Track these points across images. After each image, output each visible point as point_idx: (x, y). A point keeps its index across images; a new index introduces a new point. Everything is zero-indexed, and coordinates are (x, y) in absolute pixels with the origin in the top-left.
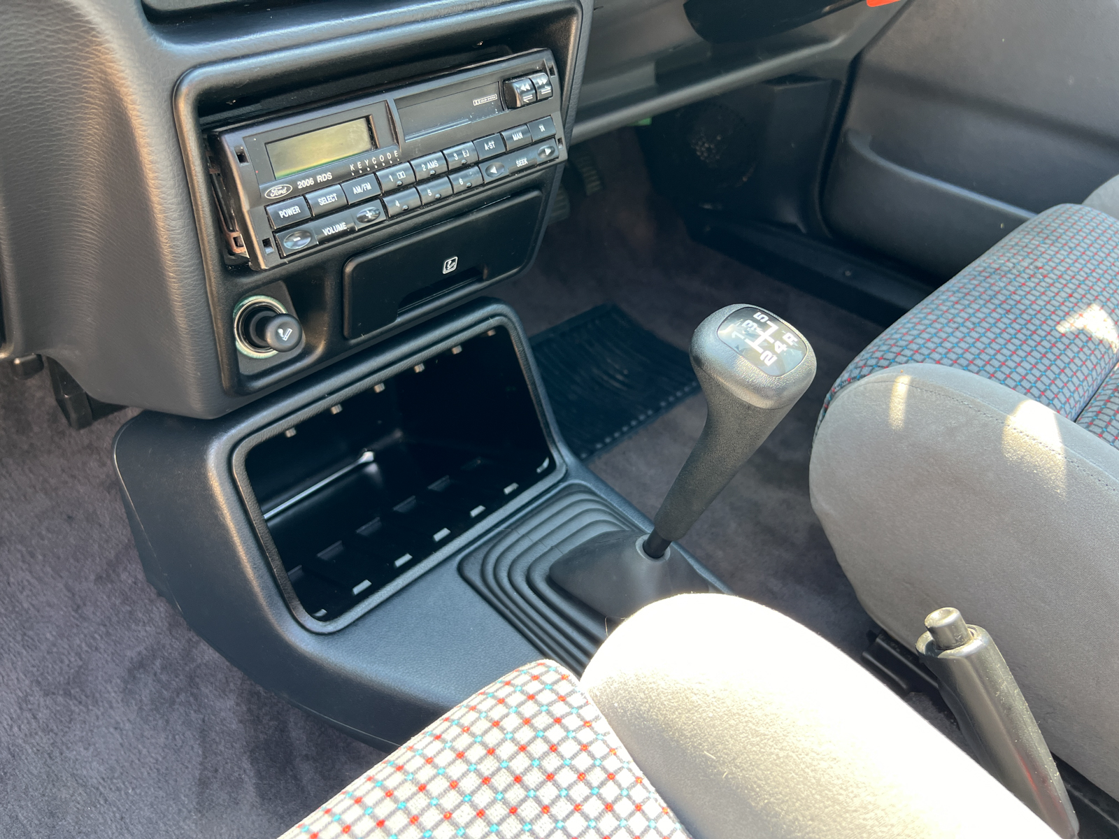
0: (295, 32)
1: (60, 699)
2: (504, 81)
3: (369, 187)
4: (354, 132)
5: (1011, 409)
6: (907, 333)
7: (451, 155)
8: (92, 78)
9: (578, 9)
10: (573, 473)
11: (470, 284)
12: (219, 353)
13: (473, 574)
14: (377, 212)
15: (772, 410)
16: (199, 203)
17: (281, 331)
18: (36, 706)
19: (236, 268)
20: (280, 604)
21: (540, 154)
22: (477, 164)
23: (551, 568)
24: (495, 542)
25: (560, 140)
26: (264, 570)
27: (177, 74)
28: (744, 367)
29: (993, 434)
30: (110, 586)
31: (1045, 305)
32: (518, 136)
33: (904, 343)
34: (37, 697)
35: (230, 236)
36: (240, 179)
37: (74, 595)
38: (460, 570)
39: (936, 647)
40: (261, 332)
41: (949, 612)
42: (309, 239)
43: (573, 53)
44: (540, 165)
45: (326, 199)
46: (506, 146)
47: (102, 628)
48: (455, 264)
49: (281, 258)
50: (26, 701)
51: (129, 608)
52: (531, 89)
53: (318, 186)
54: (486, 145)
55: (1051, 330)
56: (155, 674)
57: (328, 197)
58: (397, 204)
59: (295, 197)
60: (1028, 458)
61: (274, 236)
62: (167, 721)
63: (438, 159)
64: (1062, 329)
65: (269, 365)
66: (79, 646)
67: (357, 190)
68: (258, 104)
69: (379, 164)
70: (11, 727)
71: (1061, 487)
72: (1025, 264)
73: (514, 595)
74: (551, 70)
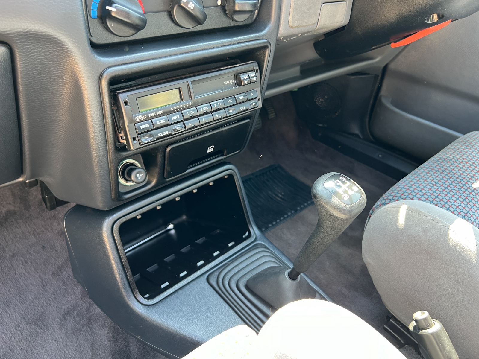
0: (151, 54)
1: (33, 326)
2: (237, 74)
3: (178, 117)
4: (173, 94)
6: (406, 185)
7: (213, 104)
8: (67, 70)
9: (269, 46)
10: (258, 239)
11: (218, 157)
12: (111, 183)
13: (213, 282)
14: (181, 127)
15: (347, 219)
16: (107, 122)
17: (138, 175)
18: (22, 329)
19: (121, 148)
20: (130, 291)
21: (250, 105)
22: (224, 108)
23: (248, 281)
24: (223, 268)
25: (259, 99)
26: (124, 276)
27: (102, 69)
28: (335, 200)
29: (444, 233)
30: (58, 277)
31: (467, 175)
32: (242, 98)
33: (404, 190)
34: (23, 325)
35: (119, 135)
36: (125, 112)
37: (42, 280)
38: (208, 280)
39: (418, 328)
40: (129, 175)
41: (424, 313)
42: (152, 138)
43: (266, 64)
44: (250, 109)
45: (160, 121)
46: (236, 101)
47: (53, 296)
48: (213, 149)
49: (140, 145)
50: (19, 327)
51: (65, 288)
52: (248, 78)
53: (157, 116)
54: (228, 101)
55: (470, 187)
56: (74, 318)
57: (161, 121)
58: (190, 124)
59: (147, 120)
61: (138, 136)
62: (78, 339)
63: (208, 106)
64: (474, 186)
65: (132, 189)
66: (43, 303)
67: (173, 118)
68: (135, 81)
69: (183, 108)
70: (11, 337)
71: (474, 259)
72: (458, 157)
73: (231, 292)
74: (257, 70)
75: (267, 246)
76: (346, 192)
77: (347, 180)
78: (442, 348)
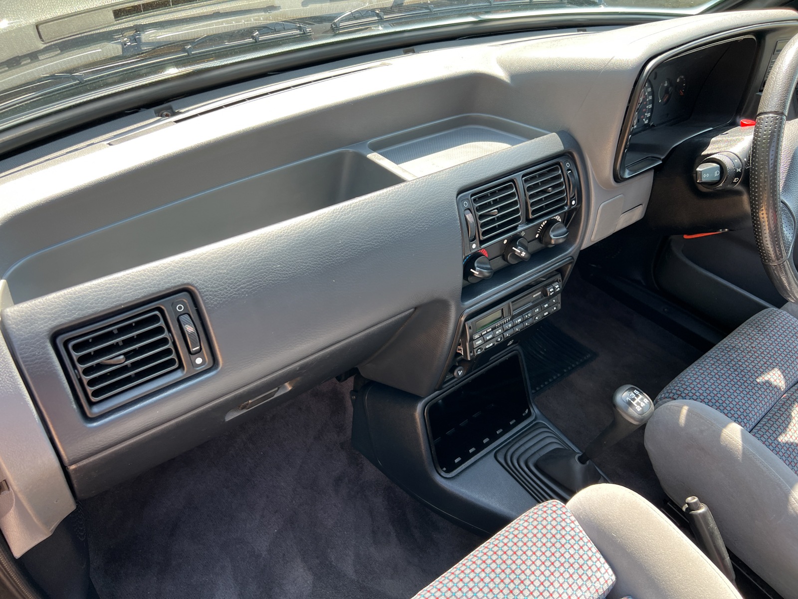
2: (544, 287)
3: (501, 331)
5: (725, 426)
6: (690, 379)
7: (525, 316)
10: (539, 417)
12: (440, 379)
13: (501, 459)
14: (501, 338)
17: (459, 372)
21: (552, 309)
22: (532, 317)
23: (536, 461)
24: (509, 446)
25: (559, 303)
26: (429, 451)
27: (463, 311)
28: (630, 410)
29: (717, 435)
31: (753, 368)
32: (546, 305)
33: (688, 384)
34: (300, 489)
38: (495, 457)
39: (689, 509)
41: (694, 498)
42: (482, 350)
44: (552, 313)
45: (489, 337)
46: (542, 309)
49: (474, 356)
50: (296, 490)
52: (554, 290)
53: (487, 333)
54: (536, 310)
55: (753, 381)
58: (507, 335)
59: (481, 337)
60: (728, 445)
61: (473, 350)
63: (521, 318)
64: (758, 380)
67: (497, 332)
69: (504, 323)
71: (740, 458)
72: (747, 345)
73: (520, 470)
74: (560, 280)
75: (549, 426)
76: (638, 404)
77: (641, 393)
78: (707, 524)
